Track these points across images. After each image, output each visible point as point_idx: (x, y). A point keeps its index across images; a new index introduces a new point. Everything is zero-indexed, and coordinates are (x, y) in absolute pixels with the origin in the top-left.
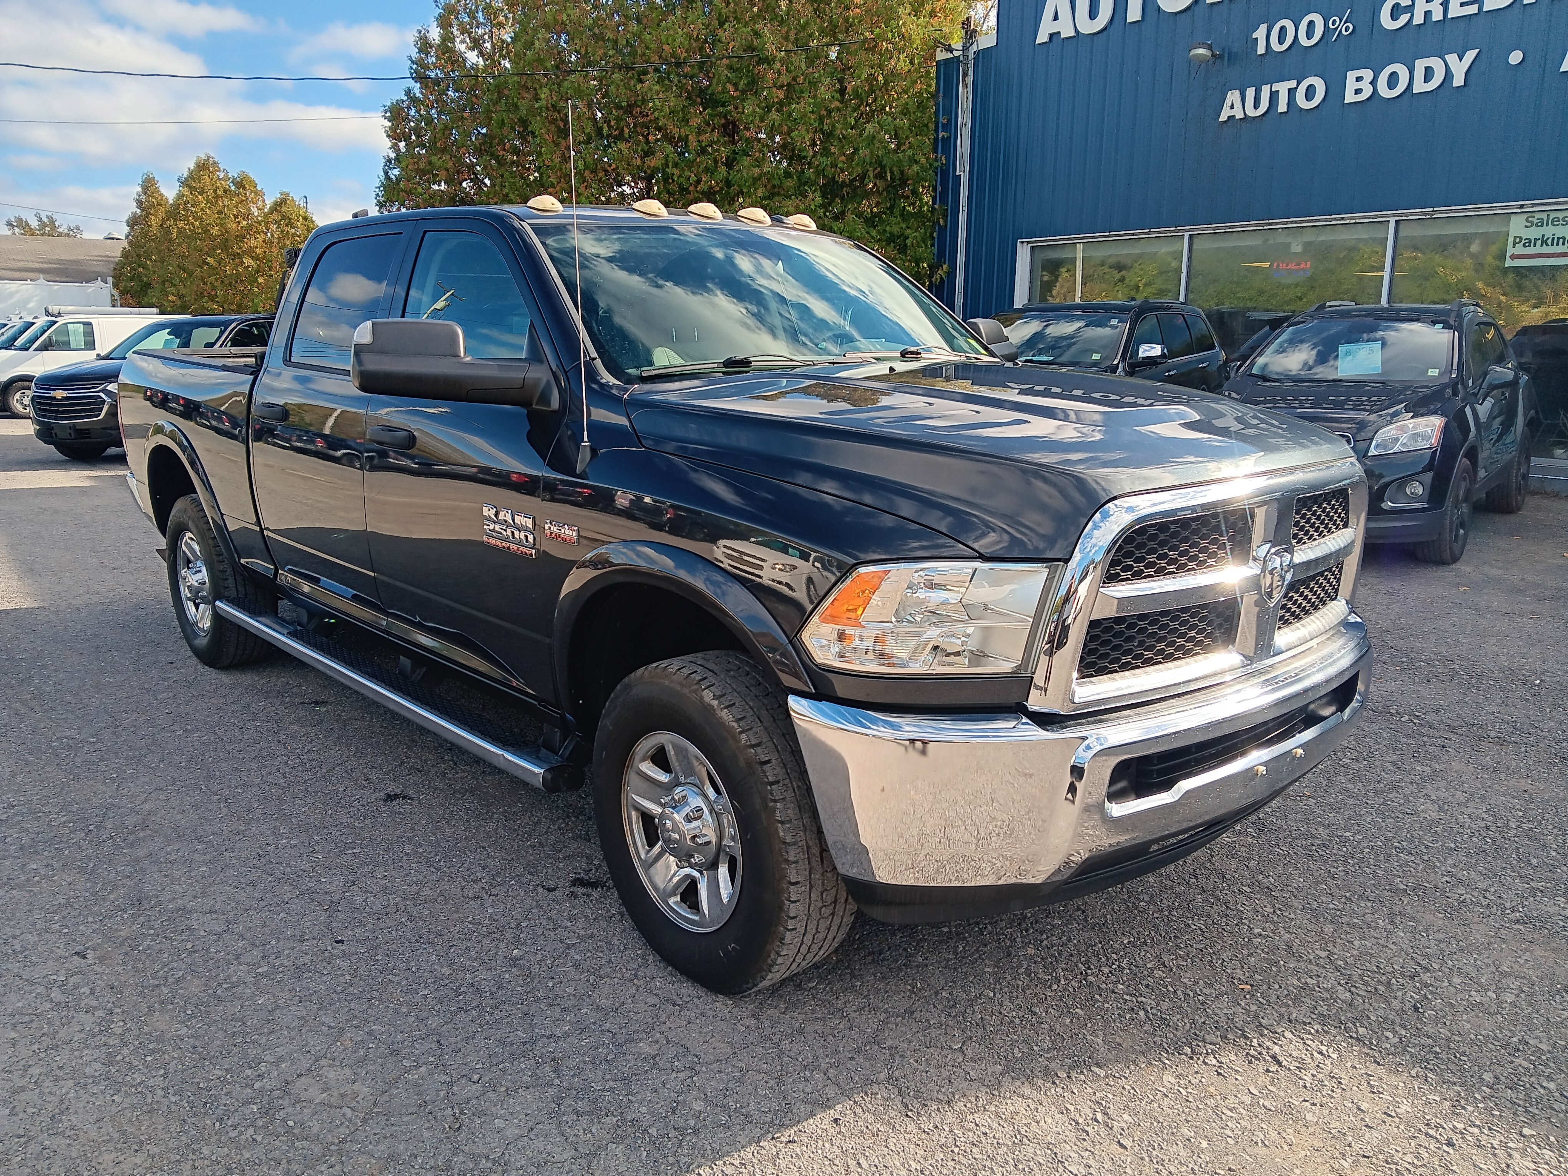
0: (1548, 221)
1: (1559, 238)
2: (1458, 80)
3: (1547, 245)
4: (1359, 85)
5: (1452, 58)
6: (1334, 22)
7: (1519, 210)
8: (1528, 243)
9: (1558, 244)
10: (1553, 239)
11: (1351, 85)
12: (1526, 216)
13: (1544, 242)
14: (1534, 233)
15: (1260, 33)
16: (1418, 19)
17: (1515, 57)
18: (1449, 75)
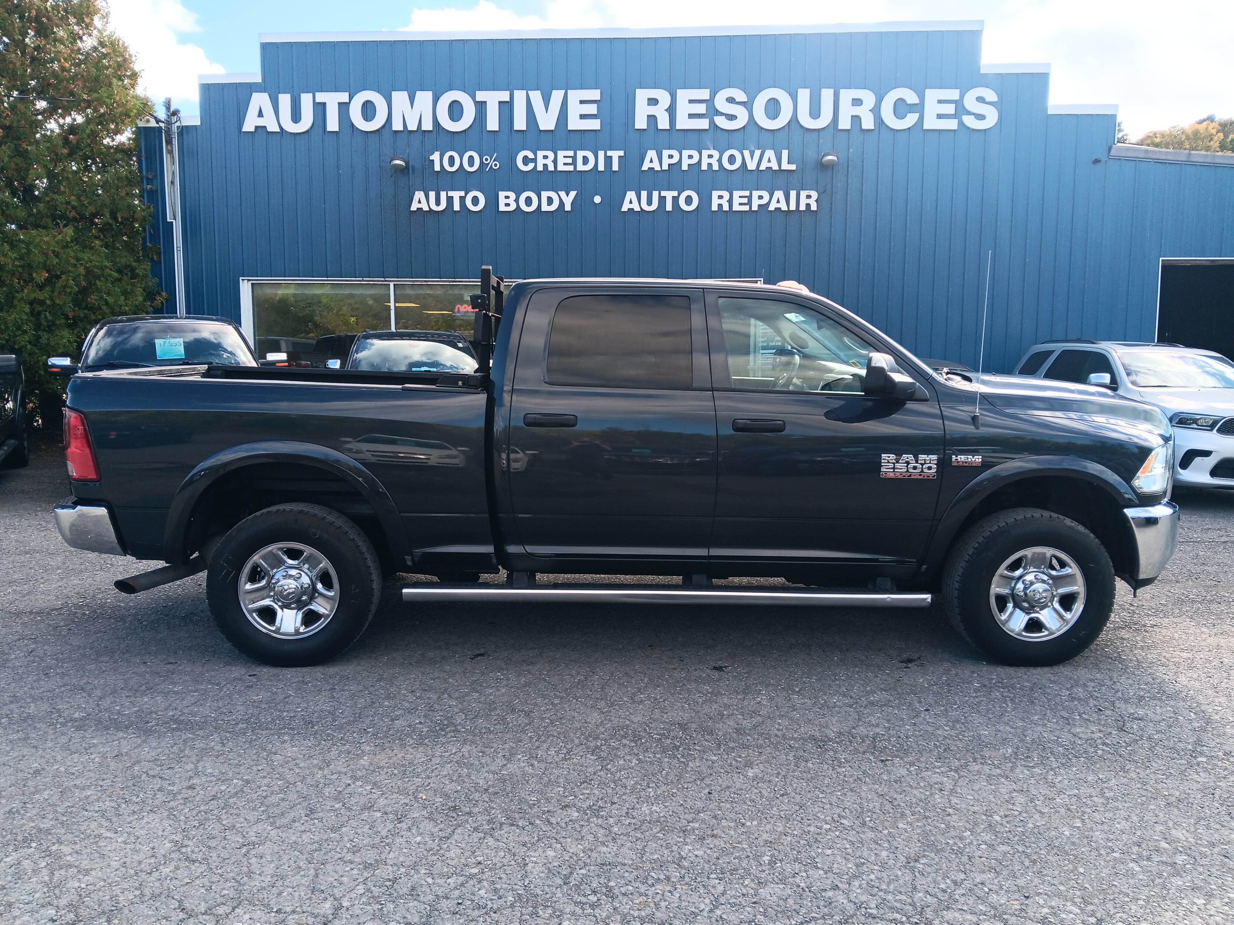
2: (568, 208)
4: (507, 201)
5: (562, 194)
6: (486, 160)
11: (502, 201)
15: (436, 157)
16: (540, 168)
17: (597, 199)
18: (562, 203)
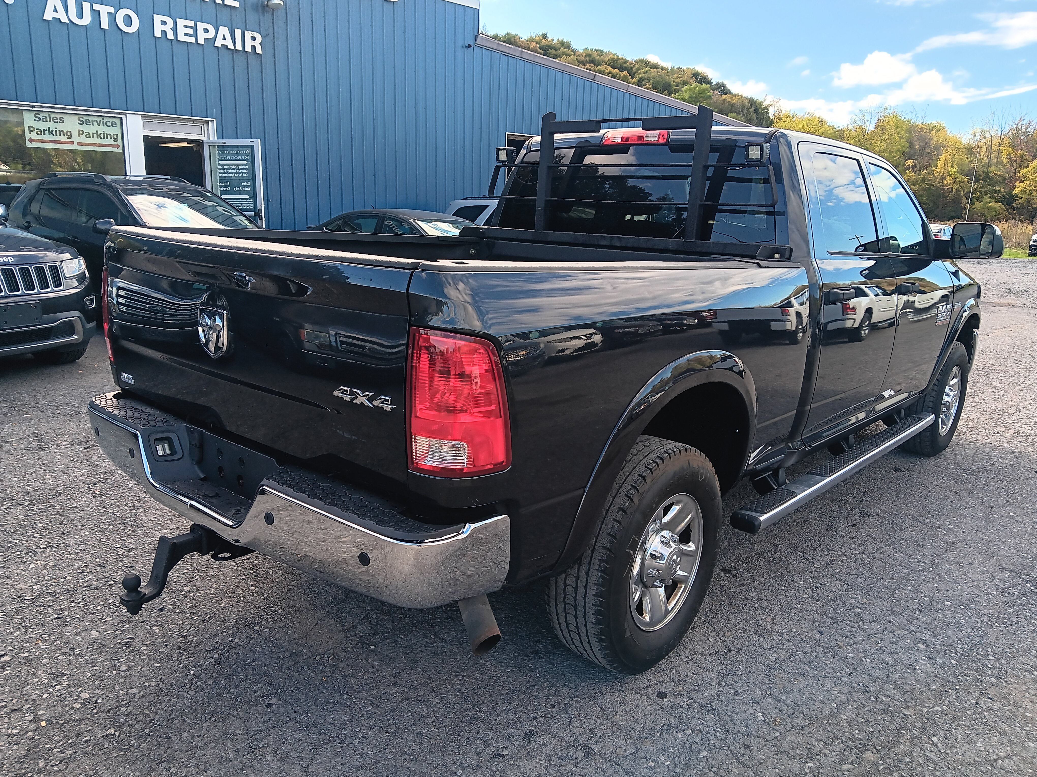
0: (50, 119)
1: (60, 131)
3: (53, 135)
7: (31, 109)
8: (40, 132)
9: (60, 135)
10: (56, 131)
12: (35, 113)
13: (51, 133)
14: (43, 126)
